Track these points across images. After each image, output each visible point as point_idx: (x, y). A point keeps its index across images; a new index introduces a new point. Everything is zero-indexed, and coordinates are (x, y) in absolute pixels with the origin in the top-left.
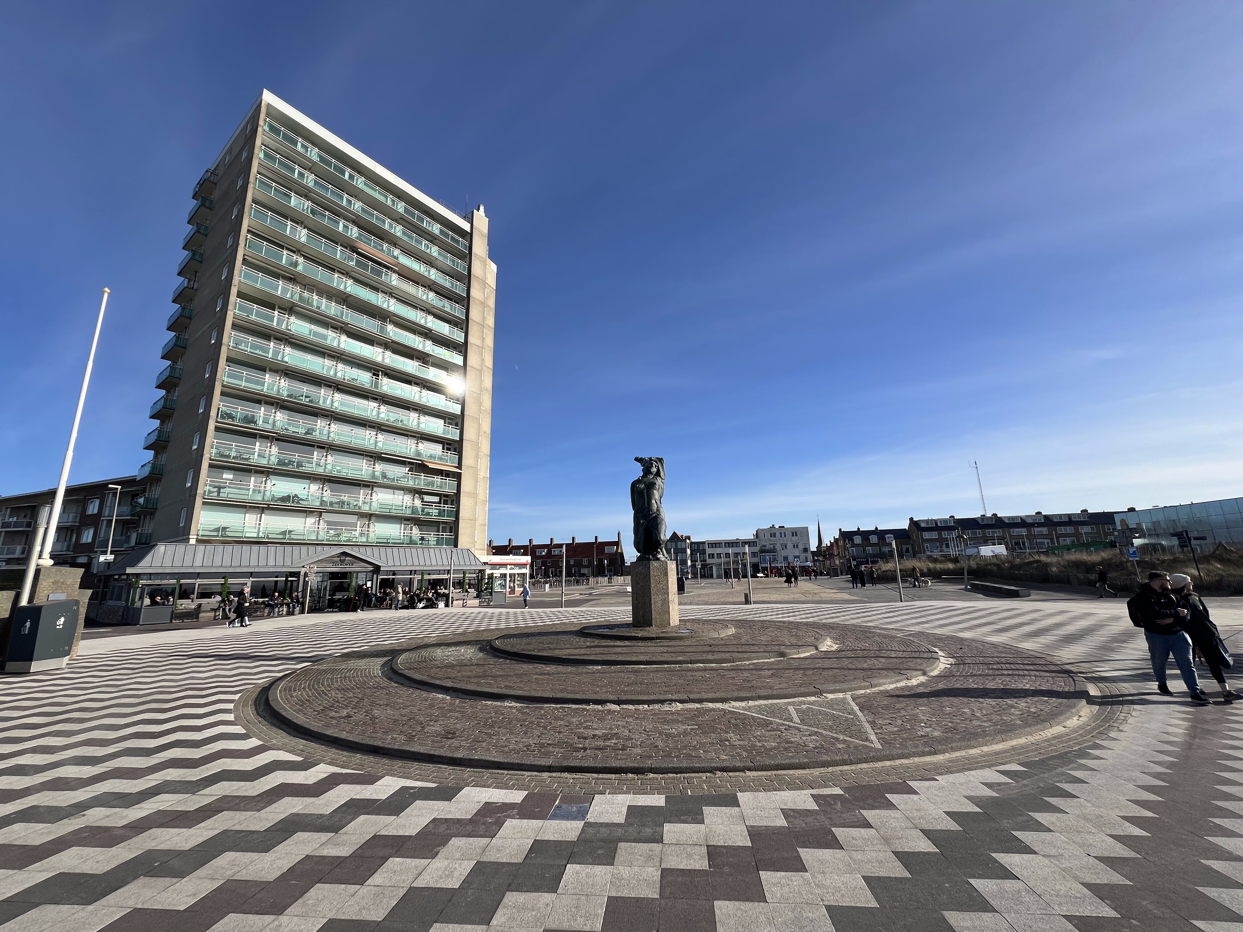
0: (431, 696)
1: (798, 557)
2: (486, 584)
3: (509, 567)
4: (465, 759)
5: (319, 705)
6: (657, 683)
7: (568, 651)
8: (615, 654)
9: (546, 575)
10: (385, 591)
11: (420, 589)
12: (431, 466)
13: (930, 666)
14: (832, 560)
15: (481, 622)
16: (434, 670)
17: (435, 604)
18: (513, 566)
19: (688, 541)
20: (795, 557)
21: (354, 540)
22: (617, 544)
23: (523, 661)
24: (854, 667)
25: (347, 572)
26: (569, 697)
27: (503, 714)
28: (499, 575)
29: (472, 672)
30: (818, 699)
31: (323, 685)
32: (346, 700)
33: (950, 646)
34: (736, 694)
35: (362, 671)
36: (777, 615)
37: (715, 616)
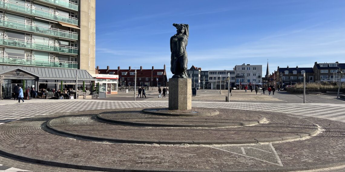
0: (67, 139)
1: (255, 80)
2: (95, 88)
3: (107, 80)
4: (83, 166)
5: (10, 142)
6: (179, 135)
7: (136, 120)
8: (159, 121)
9: (127, 85)
10: (42, 90)
11: (61, 90)
12: (63, 25)
13: (313, 132)
14: (272, 82)
15: (93, 106)
16: (68, 127)
17: (68, 97)
18: (109, 80)
19: (199, 70)
20: (254, 80)
21: (24, 63)
22: (163, 71)
23: (113, 124)
24: (275, 131)
25: (21, 80)
26: (135, 140)
27: (102, 147)
28: (102, 84)
29: (87, 128)
30: (256, 145)
31: (11, 133)
32: (23, 140)
33: (324, 123)
34: (216, 141)
35: (31, 127)
36: (241, 107)
37: (210, 107)
